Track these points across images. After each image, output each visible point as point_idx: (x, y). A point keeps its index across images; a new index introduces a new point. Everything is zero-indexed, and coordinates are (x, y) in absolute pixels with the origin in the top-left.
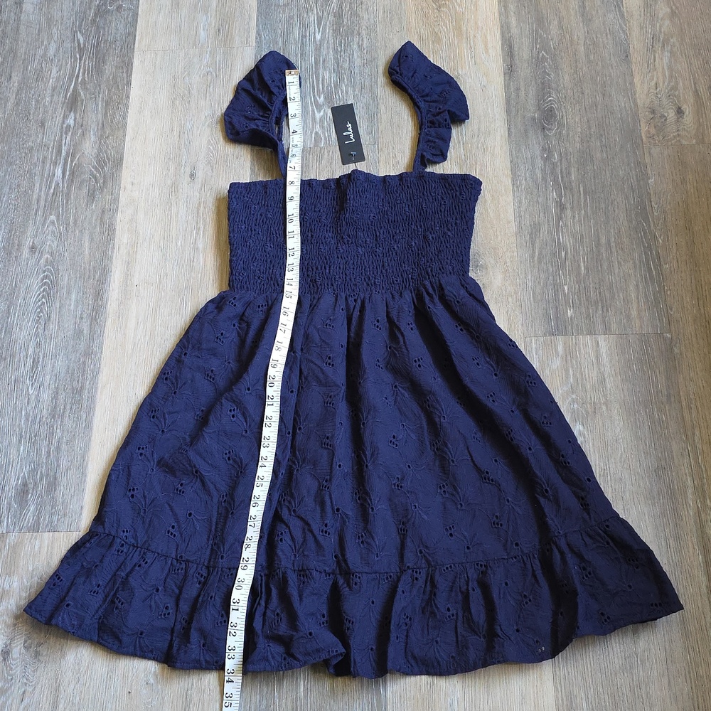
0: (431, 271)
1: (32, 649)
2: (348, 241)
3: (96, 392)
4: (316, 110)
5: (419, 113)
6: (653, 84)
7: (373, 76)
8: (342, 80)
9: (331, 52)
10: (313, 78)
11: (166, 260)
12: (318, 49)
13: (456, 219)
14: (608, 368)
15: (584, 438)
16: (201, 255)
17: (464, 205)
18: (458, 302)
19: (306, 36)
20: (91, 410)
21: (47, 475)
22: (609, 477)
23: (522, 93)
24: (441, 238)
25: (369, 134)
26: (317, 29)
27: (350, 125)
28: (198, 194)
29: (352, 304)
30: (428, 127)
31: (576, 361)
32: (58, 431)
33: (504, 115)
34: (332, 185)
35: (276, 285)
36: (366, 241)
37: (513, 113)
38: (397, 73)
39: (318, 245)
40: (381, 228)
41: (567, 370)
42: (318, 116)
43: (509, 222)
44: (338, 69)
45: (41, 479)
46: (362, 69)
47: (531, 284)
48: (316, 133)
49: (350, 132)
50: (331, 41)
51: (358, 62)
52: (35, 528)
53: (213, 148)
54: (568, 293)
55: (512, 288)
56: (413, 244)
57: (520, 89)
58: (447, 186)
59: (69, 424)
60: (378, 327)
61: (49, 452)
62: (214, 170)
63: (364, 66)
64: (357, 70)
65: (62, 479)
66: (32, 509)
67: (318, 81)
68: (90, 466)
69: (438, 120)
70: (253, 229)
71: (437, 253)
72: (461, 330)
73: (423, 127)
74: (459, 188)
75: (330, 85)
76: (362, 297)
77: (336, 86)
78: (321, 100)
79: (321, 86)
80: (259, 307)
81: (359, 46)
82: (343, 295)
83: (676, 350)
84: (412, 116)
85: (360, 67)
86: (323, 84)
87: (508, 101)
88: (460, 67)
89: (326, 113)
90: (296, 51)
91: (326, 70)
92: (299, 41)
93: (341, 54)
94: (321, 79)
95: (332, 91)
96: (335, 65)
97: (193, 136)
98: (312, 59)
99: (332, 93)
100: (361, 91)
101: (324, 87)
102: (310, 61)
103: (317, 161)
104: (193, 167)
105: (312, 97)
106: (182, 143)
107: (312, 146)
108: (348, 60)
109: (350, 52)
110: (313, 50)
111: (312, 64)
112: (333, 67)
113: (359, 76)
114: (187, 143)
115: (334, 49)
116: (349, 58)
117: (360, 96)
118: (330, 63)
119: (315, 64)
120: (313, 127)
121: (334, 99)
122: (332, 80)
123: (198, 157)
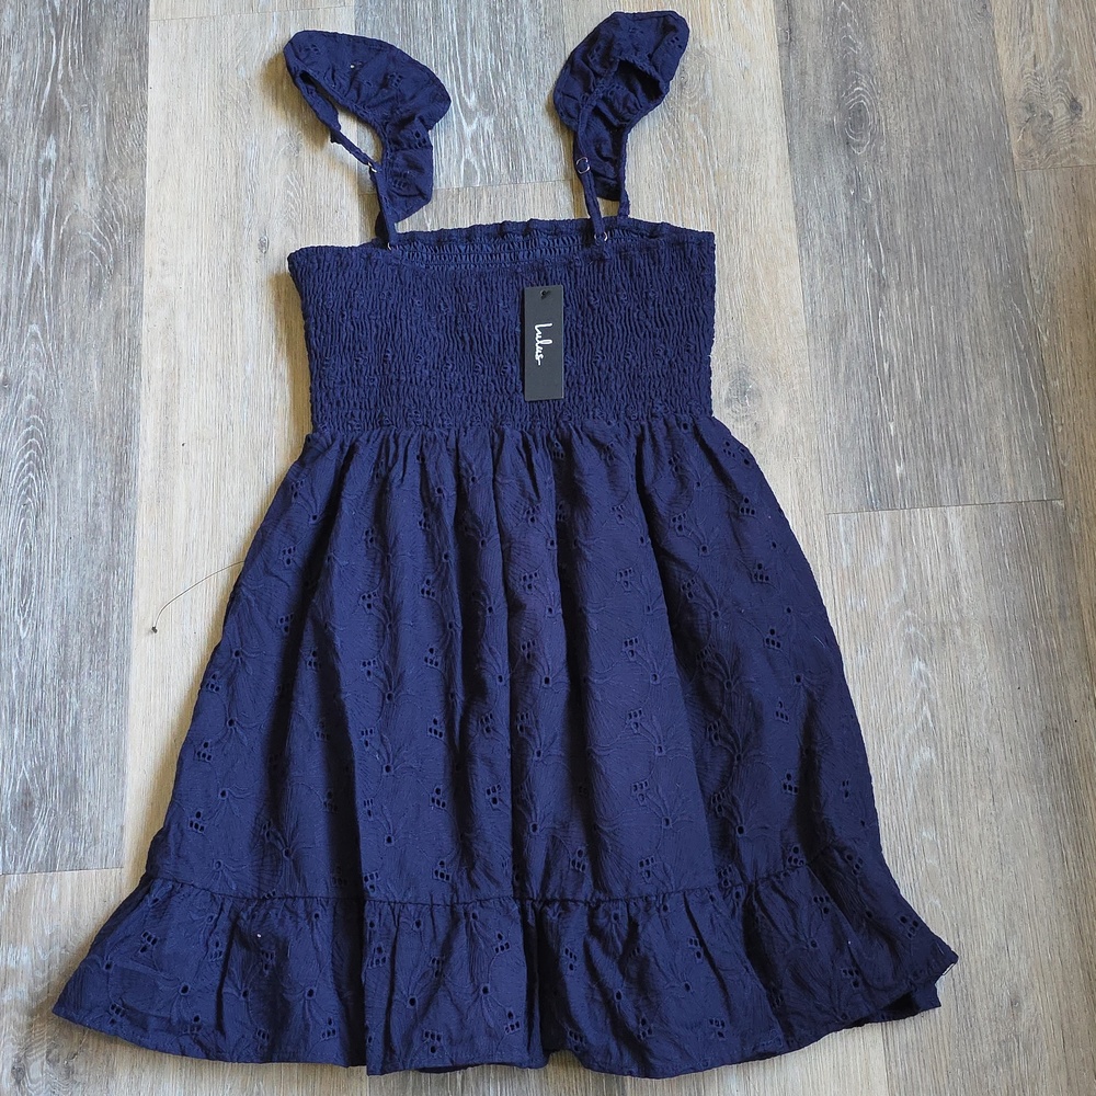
1: (60, 1064)
3: (130, 632)
4: (464, 121)
6: (1029, 57)
8: (505, 64)
9: (484, 12)
10: (455, 62)
11: (229, 397)
12: (462, 8)
14: (962, 564)
15: (928, 684)
20: (124, 662)
21: (62, 775)
22: (968, 747)
23: (811, 80)
25: (555, 161)
31: (912, 554)
32: (74, 699)
33: (782, 120)
37: (796, 118)
41: (896, 569)
42: (468, 130)
43: (795, 314)
44: (497, 45)
45: (52, 783)
46: (538, 42)
47: (834, 422)
48: (467, 163)
51: (531, 30)
52: (49, 866)
53: (295, 194)
54: (896, 435)
55: (803, 429)
57: (806, 73)
59: (90, 687)
61: (61, 738)
62: (299, 233)
63: (541, 37)
64: (530, 46)
65: (86, 782)
66: (42, 832)
67: (464, 63)
68: (130, 760)
75: (484, 74)
77: (495, 77)
78: (472, 102)
79: (470, 75)
83: (1072, 528)
85: (535, 38)
86: (473, 71)
87: (786, 94)
88: (705, 35)
89: (481, 126)
90: (424, 12)
91: (477, 46)
93: (501, 16)
94: (469, 63)
95: (490, 84)
96: (493, 36)
97: (260, 173)
98: (452, 26)
99: (490, 88)
100: (540, 83)
101: (476, 77)
102: (451, 30)
103: (470, 211)
104: (263, 230)
105: (457, 97)
106: (243, 188)
107: (461, 186)
108: (514, 27)
109: (517, 13)
110: (454, 9)
111: (454, 36)
112: (488, 40)
113: (533, 55)
114: (249, 186)
115: (490, 7)
116: (516, 22)
117: (537, 92)
118: (484, 34)
119: (458, 35)
120: (461, 152)
121: (493, 99)
122: (489, 64)
123: (270, 212)
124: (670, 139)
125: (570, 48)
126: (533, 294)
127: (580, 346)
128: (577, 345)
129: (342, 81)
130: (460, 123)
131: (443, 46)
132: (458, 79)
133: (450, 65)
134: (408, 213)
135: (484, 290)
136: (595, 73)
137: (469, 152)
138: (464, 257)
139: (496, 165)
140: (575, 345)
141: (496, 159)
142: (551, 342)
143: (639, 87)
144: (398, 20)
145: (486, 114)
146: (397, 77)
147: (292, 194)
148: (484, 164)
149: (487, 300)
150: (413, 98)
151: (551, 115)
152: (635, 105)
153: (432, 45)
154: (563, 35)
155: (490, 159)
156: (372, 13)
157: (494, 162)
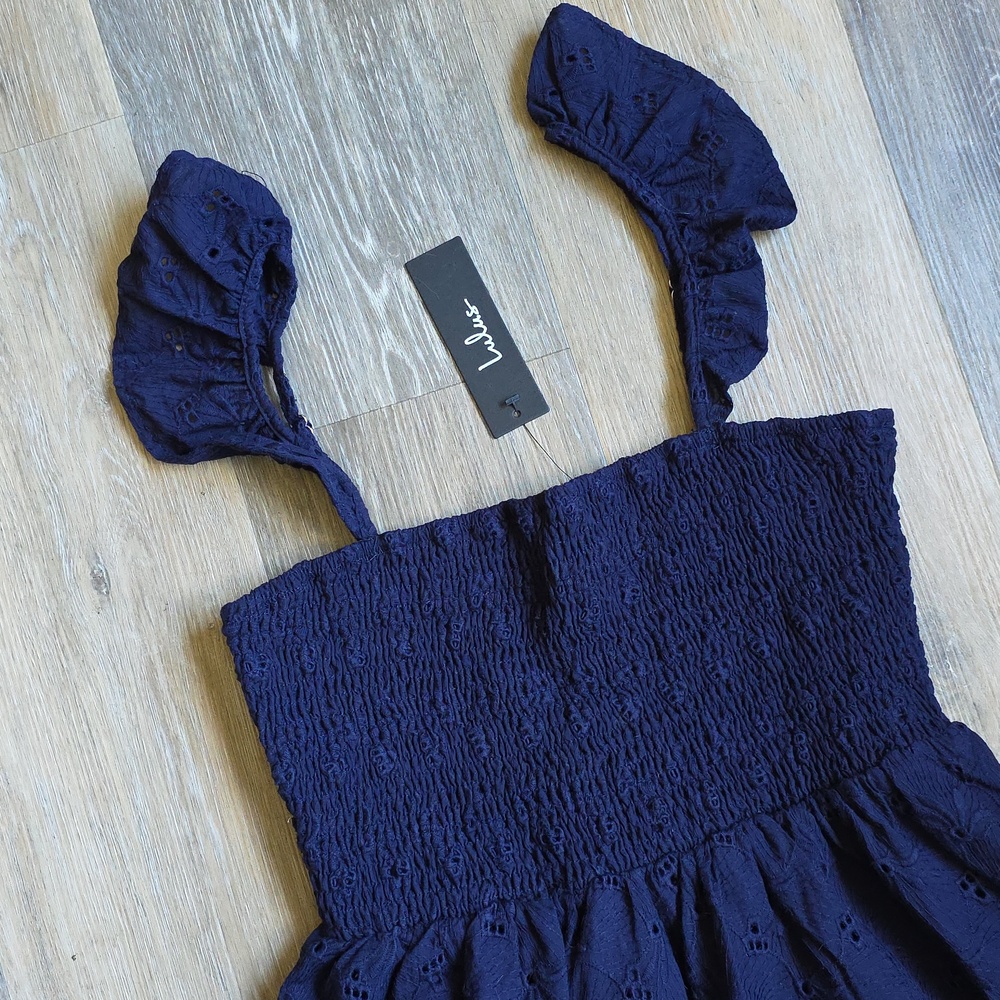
0: (850, 739)
2: (590, 686)
4: (365, 285)
5: (656, 228)
7: (487, 130)
8: (405, 164)
10: (321, 180)
11: (122, 858)
12: (305, 80)
13: (862, 550)
16: (210, 818)
17: (871, 504)
18: (958, 832)
19: (255, 41)
24: (840, 620)
25: (533, 322)
26: (278, 9)
27: (474, 309)
28: (134, 636)
29: (669, 896)
30: (698, 275)
34: (497, 528)
35: (446, 881)
36: (635, 669)
38: (560, 117)
39: (515, 720)
40: (662, 618)
42: (377, 300)
44: (382, 137)
48: (391, 357)
49: (482, 334)
50: (333, 42)
51: (431, 93)
53: (126, 479)
56: (765, 648)
58: (807, 454)
60: (759, 946)
62: (154, 549)
63: (450, 103)
64: (437, 124)
67: (336, 179)
69: (723, 256)
70: (327, 723)
71: (845, 676)
72: (980, 893)
73: (684, 279)
74: (843, 453)
75: (375, 192)
76: (692, 870)
77: (395, 191)
78: (368, 246)
79: (352, 200)
80: (425, 969)
81: (418, 36)
82: (639, 875)
84: (633, 234)
85: (442, 107)
86: (356, 192)
87: (880, 112)
88: (720, 37)
90: (244, 101)
91: (350, 142)
92: (242, 64)
93: (373, 78)
94: (345, 178)
95: (390, 208)
96: (371, 119)
97: (57, 456)
98: (298, 116)
99: (392, 214)
100: (471, 188)
101: (363, 199)
102: (297, 124)
103: (421, 444)
104: (92, 555)
105: (342, 243)
106: (36, 488)
107: (393, 400)
108: (400, 93)
109: (398, 66)
110: (292, 84)
111: (306, 134)
112: (365, 128)
113: (446, 137)
114: (47, 483)
115: (351, 66)
116: (402, 84)
117: (470, 205)
118: (354, 117)
119: (313, 130)
120: (375, 341)
121: (402, 233)
122: (377, 170)
123: (94, 520)
130: (360, 289)
131: (293, 154)
132: (334, 211)
133: (314, 186)
137: (387, 336)
144: (204, 123)
147: (121, 481)
148: (420, 355)
153: (275, 158)
154: (487, 91)
155: (426, 342)
156: (156, 121)
157: (435, 346)
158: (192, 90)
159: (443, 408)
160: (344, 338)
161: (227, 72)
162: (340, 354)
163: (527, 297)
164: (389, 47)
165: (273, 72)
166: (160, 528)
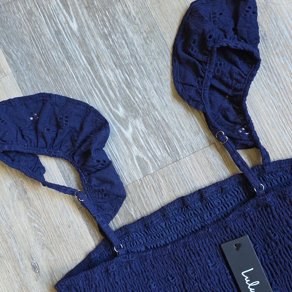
4: (122, 129)
8: (131, 73)
9: (99, 40)
10: (97, 86)
12: (83, 44)
19: (59, 31)
26: (67, 15)
42: (128, 134)
46: (146, 47)
48: (138, 158)
50: (92, 25)
51: (137, 40)
53: (38, 225)
62: (54, 252)
63: (146, 43)
64: (142, 53)
67: (103, 85)
75: (120, 88)
77: (128, 86)
78: (121, 112)
79: (111, 93)
81: (127, 15)
85: (143, 45)
86: (112, 89)
89: (135, 127)
90: (59, 58)
91: (106, 68)
92: (56, 42)
93: (111, 38)
94: (106, 84)
95: (127, 94)
96: (113, 56)
97: (10, 219)
98: (83, 60)
99: (129, 96)
100: (161, 79)
101: (115, 92)
102: (83, 64)
103: (156, 193)
104: (30, 257)
105: (109, 112)
106: (4, 233)
107: (141, 176)
108: (124, 42)
109: (121, 30)
110: (77, 46)
111: (87, 68)
112: (111, 61)
113: (147, 58)
114: (8, 230)
115: (101, 34)
116: (124, 38)
117: (162, 87)
118: (106, 57)
119: (90, 65)
120: (130, 152)
121: (134, 104)
122: (120, 79)
123: (29, 243)
124: (272, 84)
125: (170, 42)
126: (229, 247)
127: (279, 273)
128: (276, 274)
129: (30, 137)
130: (120, 131)
131: (83, 77)
132: (104, 99)
133: (94, 90)
134: (116, 211)
135: (193, 255)
136: (200, 62)
137: (135, 150)
138: (167, 231)
139: (158, 154)
140: (275, 275)
141: (156, 147)
142: (258, 282)
143: (237, 59)
144: (44, 70)
145: (135, 117)
146: (64, 118)
147: (36, 225)
148: (150, 155)
149: (199, 264)
150: (82, 128)
151: (179, 101)
152: (240, 75)
153: (76, 80)
154: (161, 35)
155: (152, 149)
156: (25, 73)
157: (155, 150)
158: (38, 57)
159: (163, 177)
160: (117, 153)
161: (50, 47)
162: (116, 160)
163: (192, 123)
164: (116, 23)
165: (69, 43)
166: (55, 243)
